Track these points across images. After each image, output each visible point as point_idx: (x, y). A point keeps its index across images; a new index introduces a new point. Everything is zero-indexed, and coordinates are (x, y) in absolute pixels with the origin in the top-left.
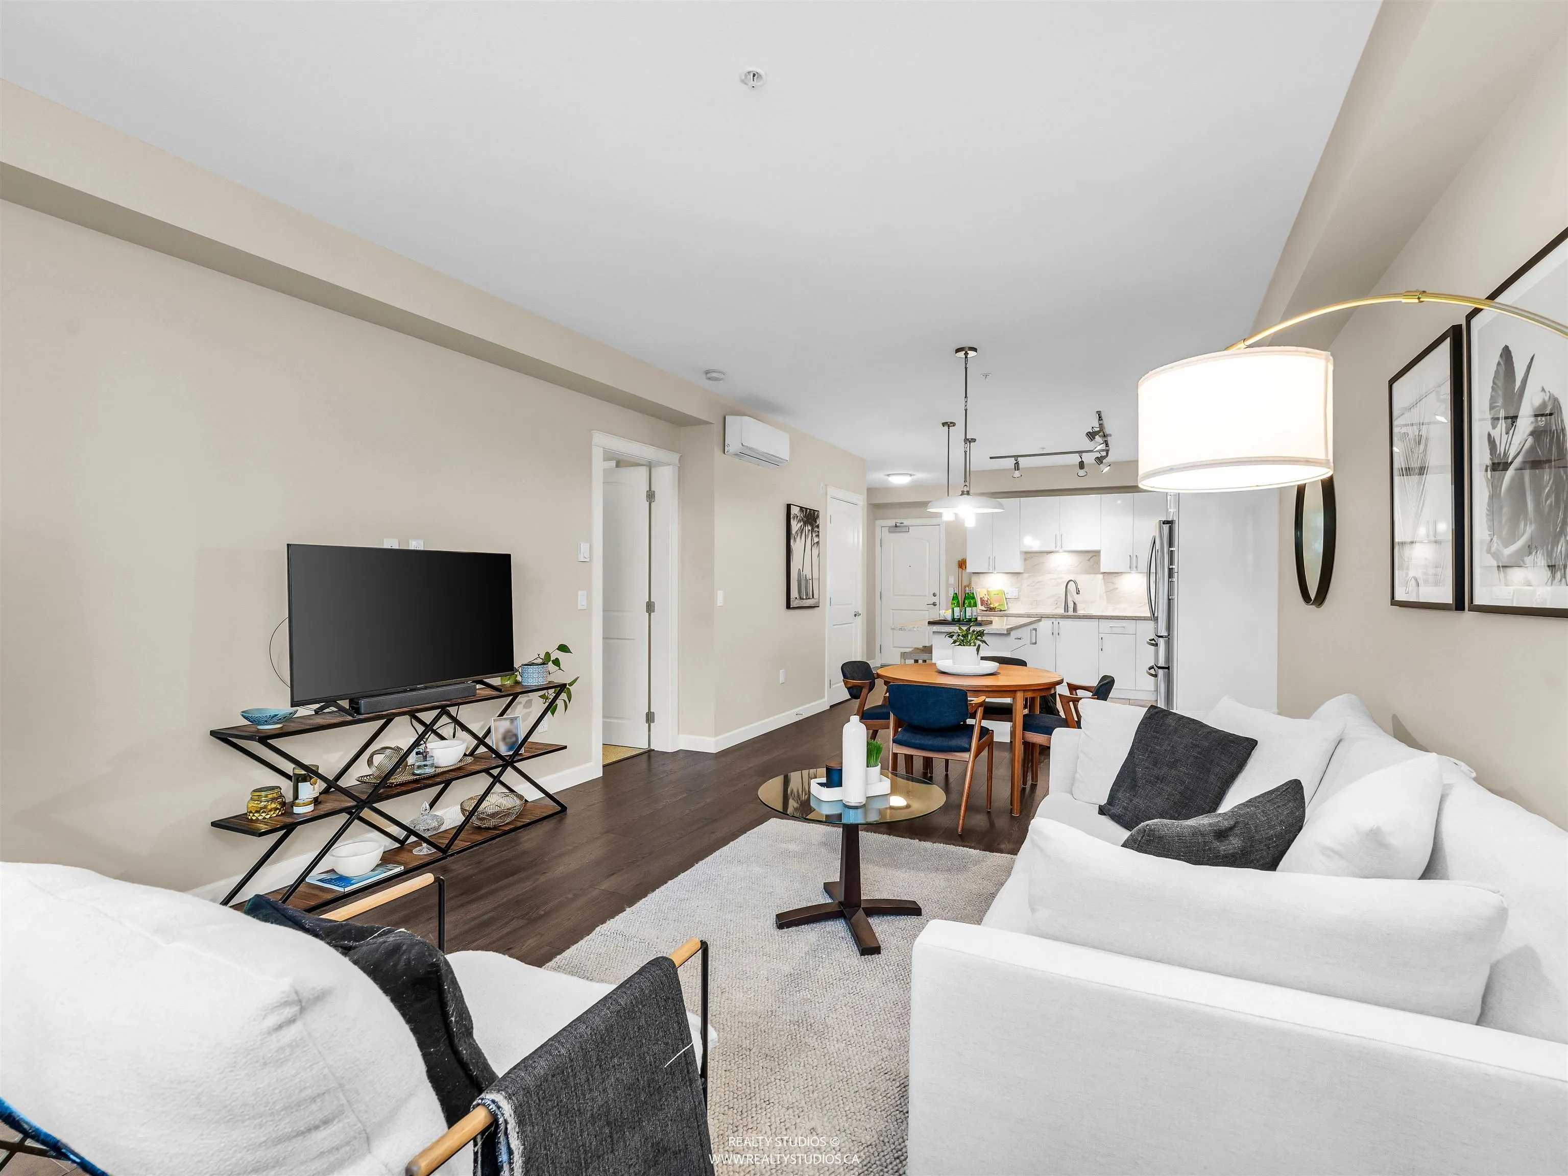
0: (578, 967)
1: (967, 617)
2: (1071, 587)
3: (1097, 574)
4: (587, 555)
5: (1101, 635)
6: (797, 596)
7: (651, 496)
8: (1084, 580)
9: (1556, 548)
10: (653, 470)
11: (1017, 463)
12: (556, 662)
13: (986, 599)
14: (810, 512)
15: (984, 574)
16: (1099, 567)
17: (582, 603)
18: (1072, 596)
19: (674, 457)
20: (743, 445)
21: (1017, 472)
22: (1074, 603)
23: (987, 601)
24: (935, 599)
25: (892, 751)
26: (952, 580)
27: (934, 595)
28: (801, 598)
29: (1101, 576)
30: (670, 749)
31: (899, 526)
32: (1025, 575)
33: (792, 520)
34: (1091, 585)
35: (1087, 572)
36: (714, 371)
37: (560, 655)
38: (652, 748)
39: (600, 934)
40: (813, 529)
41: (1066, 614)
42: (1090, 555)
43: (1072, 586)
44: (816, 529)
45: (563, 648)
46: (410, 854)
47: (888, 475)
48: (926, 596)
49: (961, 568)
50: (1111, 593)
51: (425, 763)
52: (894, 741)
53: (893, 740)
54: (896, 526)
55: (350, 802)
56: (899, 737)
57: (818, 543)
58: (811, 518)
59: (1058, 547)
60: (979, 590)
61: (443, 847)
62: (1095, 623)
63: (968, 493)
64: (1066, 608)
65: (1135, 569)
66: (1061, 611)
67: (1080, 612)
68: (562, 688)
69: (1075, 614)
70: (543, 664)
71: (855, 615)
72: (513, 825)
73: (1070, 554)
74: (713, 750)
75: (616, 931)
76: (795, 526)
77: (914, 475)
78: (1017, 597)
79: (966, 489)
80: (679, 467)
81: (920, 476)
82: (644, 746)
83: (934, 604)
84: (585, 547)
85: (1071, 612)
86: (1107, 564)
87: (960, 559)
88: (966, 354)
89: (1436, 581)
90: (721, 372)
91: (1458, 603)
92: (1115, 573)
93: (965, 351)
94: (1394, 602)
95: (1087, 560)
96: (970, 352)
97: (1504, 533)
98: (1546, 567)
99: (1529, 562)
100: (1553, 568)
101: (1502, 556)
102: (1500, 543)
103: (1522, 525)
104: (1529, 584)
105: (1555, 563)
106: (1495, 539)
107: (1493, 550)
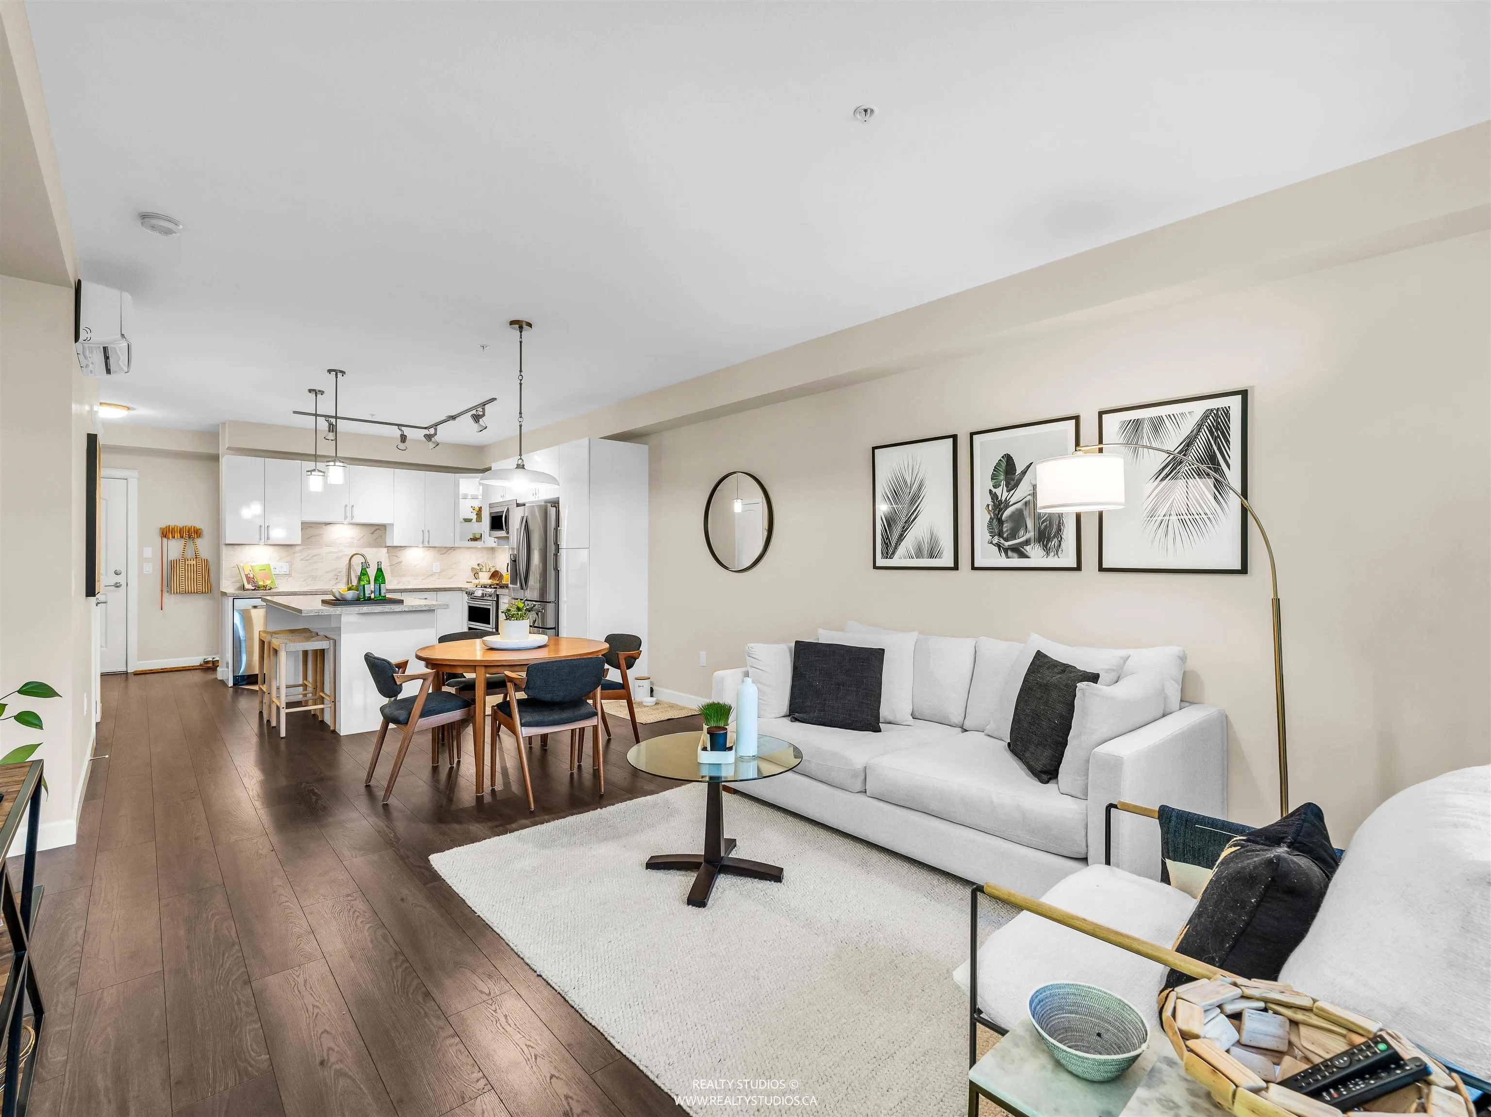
2: (356, 561)
3: (381, 547)
8: (371, 555)
9: (1050, 544)
13: (252, 576)
15: (243, 546)
16: (386, 541)
18: (356, 570)
23: (253, 578)
24: (119, 579)
25: (522, 735)
26: (148, 552)
27: (117, 573)
29: (386, 549)
32: (298, 548)
35: (370, 545)
36: (161, 216)
42: (374, 528)
49: (165, 537)
53: (521, 724)
56: (526, 720)
60: (241, 565)
65: (425, 544)
73: (355, 527)
77: (133, 409)
78: (288, 573)
81: (143, 412)
83: (117, 586)
86: (396, 538)
87: (163, 526)
88: (521, 328)
89: (931, 556)
90: (170, 220)
91: (956, 567)
92: (400, 547)
93: (519, 325)
94: (875, 567)
95: (372, 534)
96: (525, 327)
97: (1005, 535)
98: (1042, 550)
99: (1028, 548)
100: (1047, 551)
101: (1004, 545)
102: (1001, 539)
103: (1022, 532)
104: (1027, 557)
105: (1049, 549)
106: (996, 537)
107: (994, 542)
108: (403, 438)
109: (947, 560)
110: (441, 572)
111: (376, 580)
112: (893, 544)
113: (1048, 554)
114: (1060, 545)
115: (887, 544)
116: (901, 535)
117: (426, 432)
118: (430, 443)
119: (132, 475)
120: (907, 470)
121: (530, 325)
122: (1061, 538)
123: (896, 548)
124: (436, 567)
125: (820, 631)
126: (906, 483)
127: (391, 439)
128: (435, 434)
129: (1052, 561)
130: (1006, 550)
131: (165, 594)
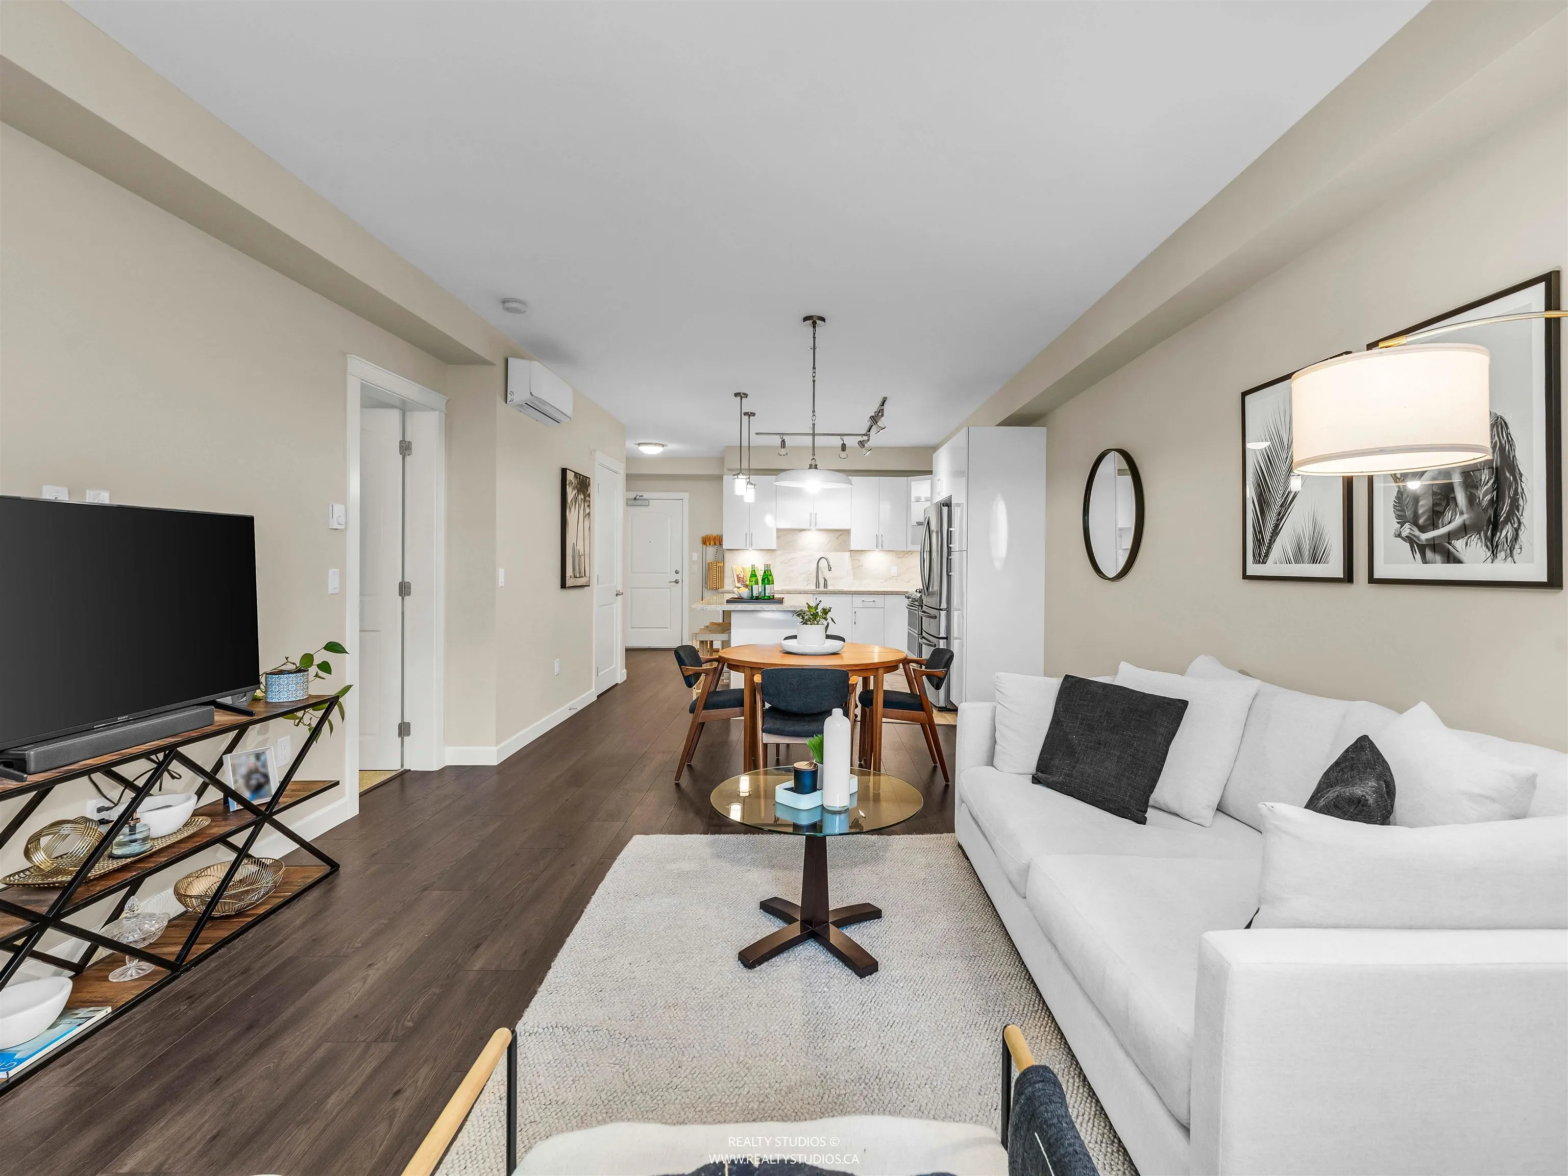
0: (530, 1090)
1: (767, 595)
2: (821, 564)
3: (846, 552)
4: (342, 521)
5: (854, 610)
6: (572, 574)
7: (405, 448)
8: (834, 557)
9: (1498, 534)
10: (408, 414)
11: (783, 441)
12: (325, 667)
13: (742, 576)
14: (583, 478)
15: (738, 551)
16: (849, 545)
17: (333, 583)
18: (822, 573)
19: (438, 400)
20: (532, 394)
21: (783, 450)
22: (825, 580)
24: (678, 577)
25: (762, 741)
26: (696, 556)
27: (677, 572)
28: (575, 577)
29: (848, 554)
30: (435, 768)
31: (638, 499)
32: (778, 553)
33: (567, 486)
34: (840, 560)
35: (836, 550)
36: (516, 301)
37: (329, 657)
38: (406, 767)
39: (528, 1034)
40: (585, 498)
41: (818, 589)
42: (839, 533)
43: (823, 563)
44: (587, 499)
45: (334, 647)
46: (106, 984)
47: (639, 444)
48: (667, 573)
49: (704, 544)
50: (857, 570)
51: (133, 837)
52: (763, 731)
53: (762, 729)
54: (635, 499)
55: (18, 923)
56: (768, 726)
57: (589, 513)
58: (583, 484)
59: (812, 526)
60: (735, 567)
61: (172, 959)
62: (849, 597)
63: (816, 467)
64: (818, 585)
65: (880, 547)
66: (813, 587)
67: (830, 588)
68: (331, 703)
69: (825, 590)
70: (299, 671)
71: (617, 595)
72: (269, 904)
73: (822, 533)
74: (495, 763)
75: (550, 1025)
76: (571, 493)
77: (666, 446)
79: (813, 463)
80: (446, 415)
81: (672, 447)
82: (396, 766)
83: (677, 582)
84: (339, 509)
85: (822, 588)
86: (855, 543)
87: (704, 535)
88: (814, 324)
89: (1314, 559)
90: (521, 302)
91: (1349, 577)
92: (862, 551)
93: (813, 320)
94: (1245, 577)
95: (837, 539)
96: (818, 322)
97: (1421, 521)
98: (1484, 548)
99: (1459, 544)
100: (1494, 548)
101: (1419, 539)
102: (1415, 529)
103: (1448, 515)
104: (1459, 561)
105: (1497, 546)
106: (1407, 525)
107: (1404, 534)
108: (844, 447)
109: (1334, 567)
110: (898, 575)
111: (763, 580)
112: (1267, 541)
113: (1494, 555)
114: (1516, 538)
115: (1260, 542)
116: (1277, 526)
117: (860, 438)
118: (864, 449)
119: (685, 496)
120: (1283, 422)
121: (823, 319)
122: (1520, 523)
123: (1269, 547)
124: (894, 571)
125: (1124, 667)
126: (1282, 443)
127: (833, 448)
128: (869, 440)
129: (1502, 570)
130: (1422, 549)
131: (705, 590)
